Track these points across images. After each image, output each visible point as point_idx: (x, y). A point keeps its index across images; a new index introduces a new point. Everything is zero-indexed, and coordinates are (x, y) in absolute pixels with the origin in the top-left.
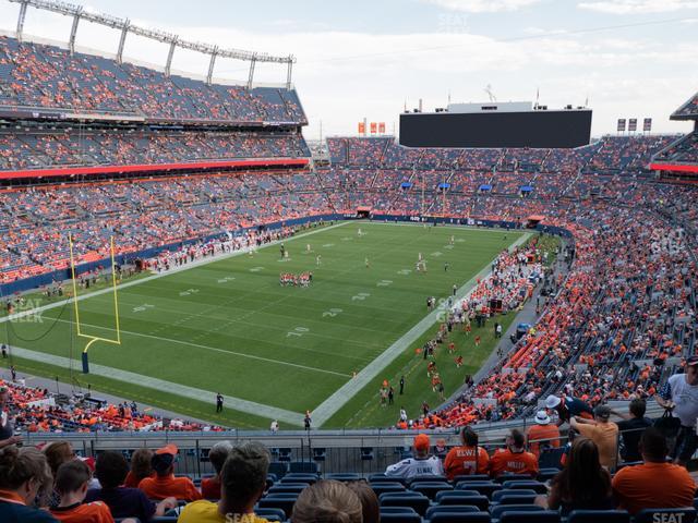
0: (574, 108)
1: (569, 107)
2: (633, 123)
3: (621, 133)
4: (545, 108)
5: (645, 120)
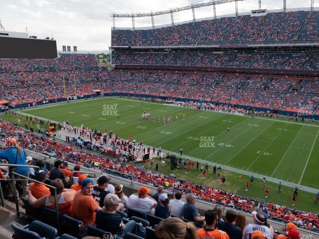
0: (50, 39)
1: (48, 38)
2: (69, 48)
3: (65, 52)
4: (36, 37)
5: (74, 47)
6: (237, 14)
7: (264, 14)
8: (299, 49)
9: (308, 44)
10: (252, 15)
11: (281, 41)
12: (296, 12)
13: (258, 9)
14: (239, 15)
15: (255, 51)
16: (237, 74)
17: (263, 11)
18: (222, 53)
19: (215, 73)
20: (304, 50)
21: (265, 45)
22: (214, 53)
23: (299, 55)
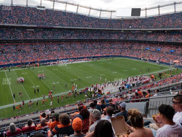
6: (27, 6)
7: (44, 9)
8: (71, 30)
9: (79, 28)
10: (38, 8)
11: (67, 26)
12: (59, 11)
13: (40, 6)
14: (28, 6)
15: (53, 30)
16: (51, 43)
17: (44, 7)
18: (33, 30)
19: (37, 43)
20: (74, 30)
21: (62, 27)
22: (28, 30)
23: (73, 32)
